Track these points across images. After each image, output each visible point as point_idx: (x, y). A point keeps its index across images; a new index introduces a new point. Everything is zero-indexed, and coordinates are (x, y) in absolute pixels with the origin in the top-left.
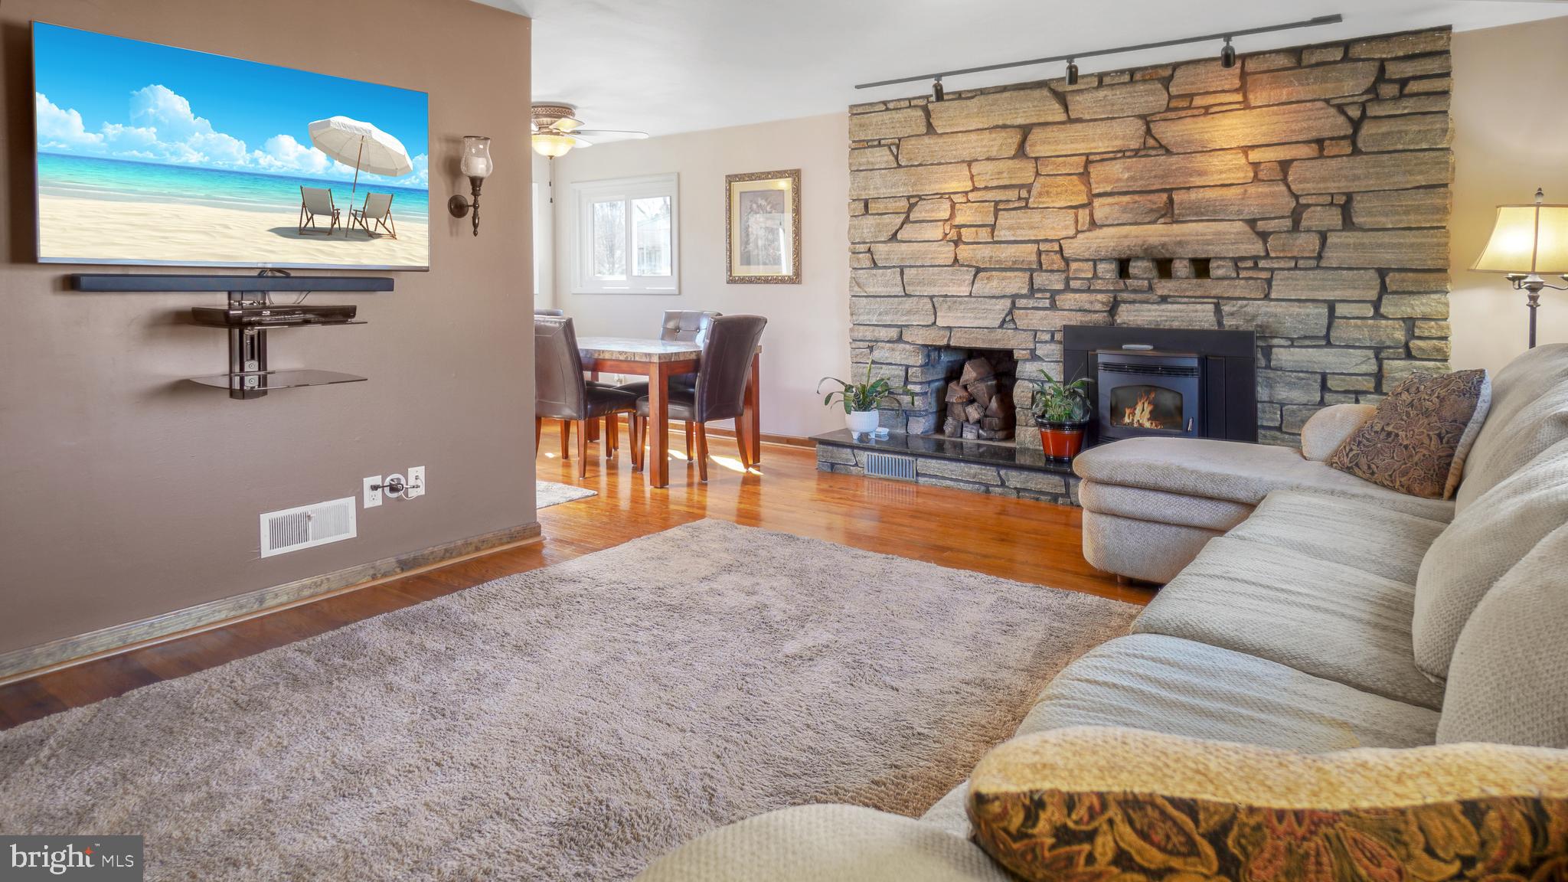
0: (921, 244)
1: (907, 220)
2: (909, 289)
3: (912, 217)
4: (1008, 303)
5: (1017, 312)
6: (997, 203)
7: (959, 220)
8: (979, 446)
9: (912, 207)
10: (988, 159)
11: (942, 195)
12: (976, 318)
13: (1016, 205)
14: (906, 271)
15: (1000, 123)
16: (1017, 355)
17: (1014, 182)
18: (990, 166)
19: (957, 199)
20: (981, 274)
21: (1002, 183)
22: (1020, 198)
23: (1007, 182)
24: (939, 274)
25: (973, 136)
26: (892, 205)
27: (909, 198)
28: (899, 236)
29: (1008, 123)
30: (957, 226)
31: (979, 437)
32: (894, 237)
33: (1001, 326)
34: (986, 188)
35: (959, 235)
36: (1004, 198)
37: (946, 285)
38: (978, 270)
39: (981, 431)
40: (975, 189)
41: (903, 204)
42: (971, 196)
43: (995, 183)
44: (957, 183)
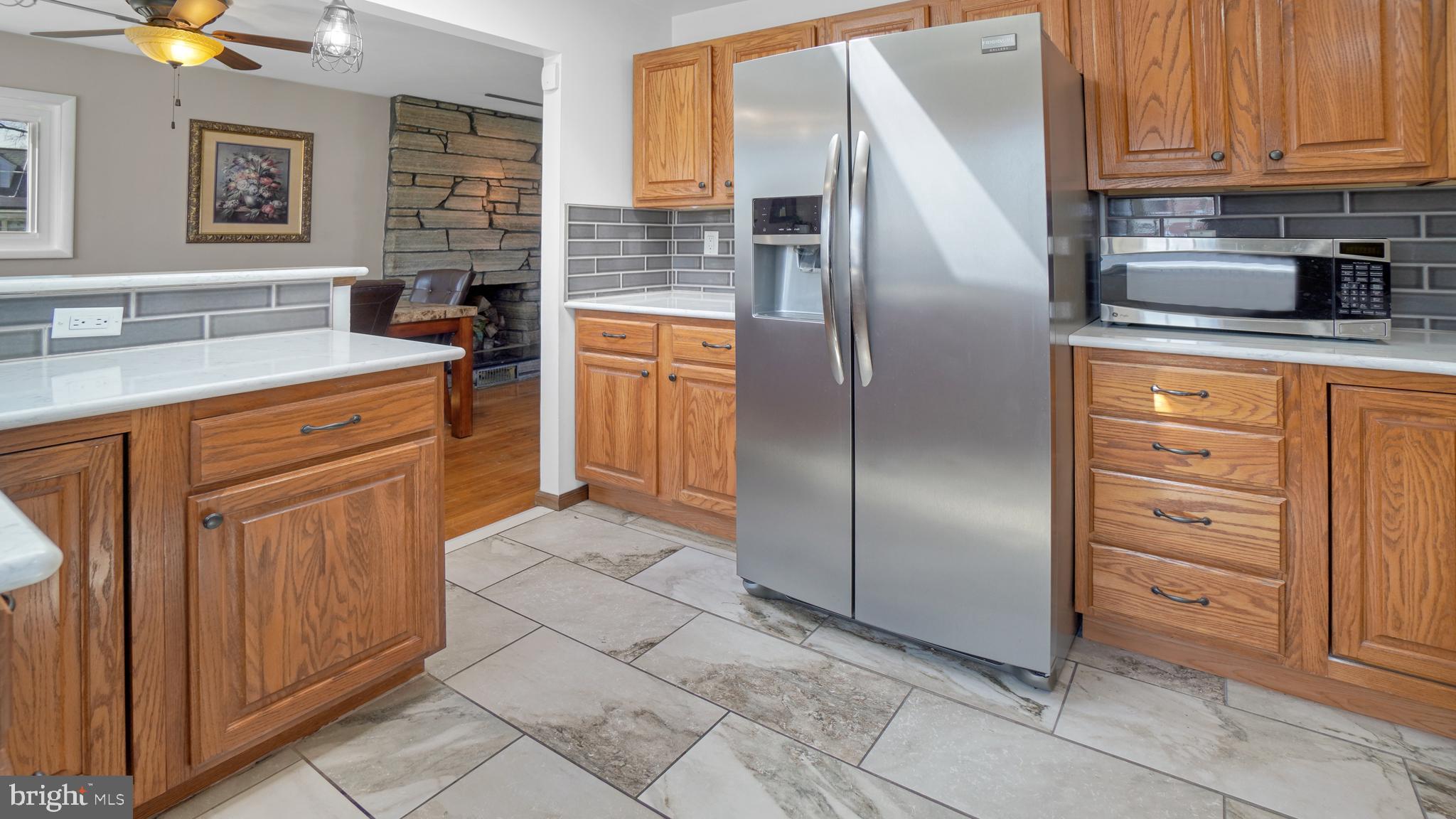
0: (465, 213)
1: (452, 194)
2: (452, 246)
3: (457, 191)
4: (527, 253)
5: (531, 259)
6: (519, 189)
7: (493, 197)
8: (495, 352)
9: (456, 184)
10: (513, 160)
11: (482, 179)
12: (503, 264)
13: (531, 192)
14: (451, 232)
15: (523, 139)
16: (529, 286)
17: (530, 177)
18: (517, 165)
19: (491, 183)
20: (508, 235)
21: (522, 177)
22: (533, 188)
23: (526, 177)
24: (478, 234)
25: (505, 143)
26: (440, 182)
27: (455, 177)
28: (447, 205)
29: (527, 140)
30: (493, 202)
31: (495, 346)
32: (441, 206)
33: (520, 269)
34: (513, 179)
35: (495, 207)
36: (524, 186)
37: (482, 243)
38: (506, 232)
39: (496, 342)
40: (506, 178)
41: (450, 182)
42: (503, 183)
43: (518, 176)
44: (494, 172)
